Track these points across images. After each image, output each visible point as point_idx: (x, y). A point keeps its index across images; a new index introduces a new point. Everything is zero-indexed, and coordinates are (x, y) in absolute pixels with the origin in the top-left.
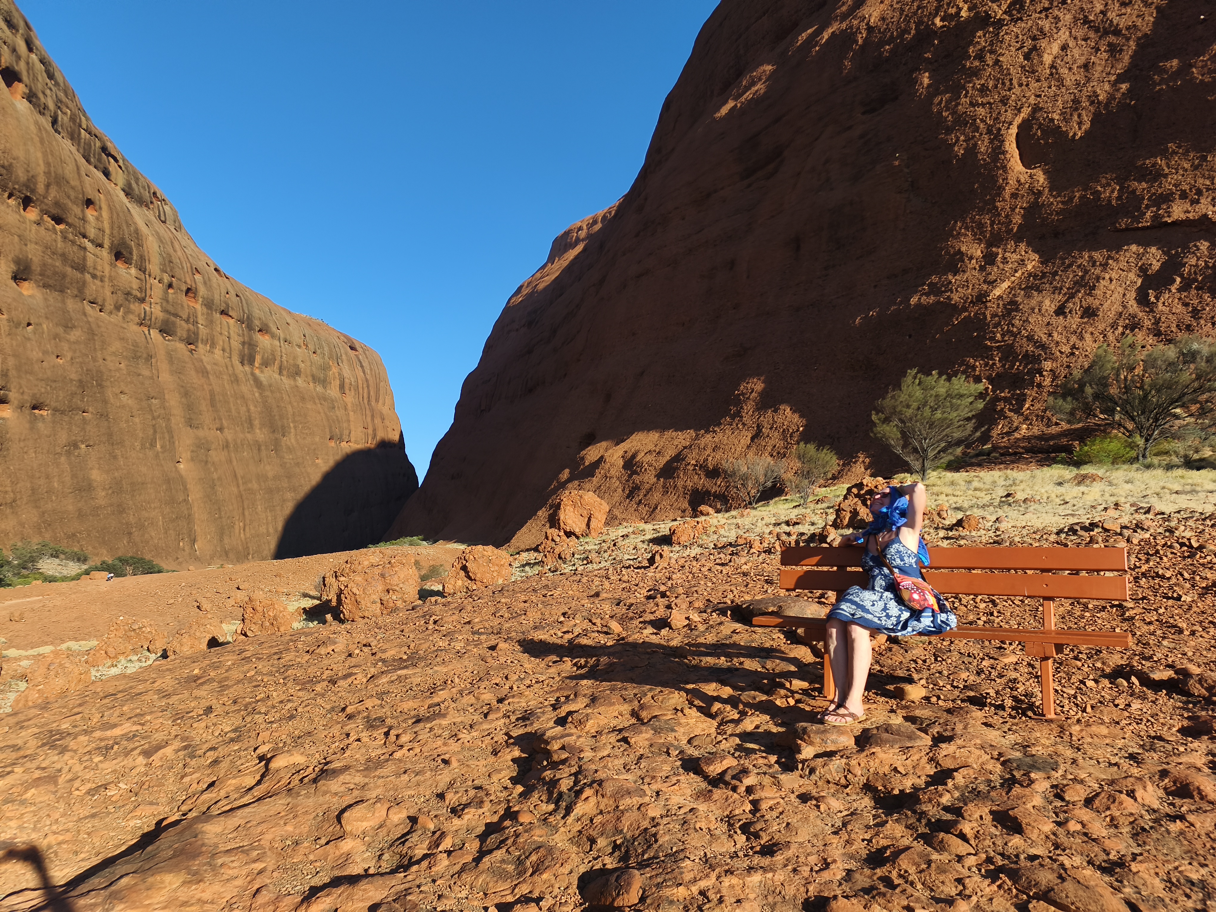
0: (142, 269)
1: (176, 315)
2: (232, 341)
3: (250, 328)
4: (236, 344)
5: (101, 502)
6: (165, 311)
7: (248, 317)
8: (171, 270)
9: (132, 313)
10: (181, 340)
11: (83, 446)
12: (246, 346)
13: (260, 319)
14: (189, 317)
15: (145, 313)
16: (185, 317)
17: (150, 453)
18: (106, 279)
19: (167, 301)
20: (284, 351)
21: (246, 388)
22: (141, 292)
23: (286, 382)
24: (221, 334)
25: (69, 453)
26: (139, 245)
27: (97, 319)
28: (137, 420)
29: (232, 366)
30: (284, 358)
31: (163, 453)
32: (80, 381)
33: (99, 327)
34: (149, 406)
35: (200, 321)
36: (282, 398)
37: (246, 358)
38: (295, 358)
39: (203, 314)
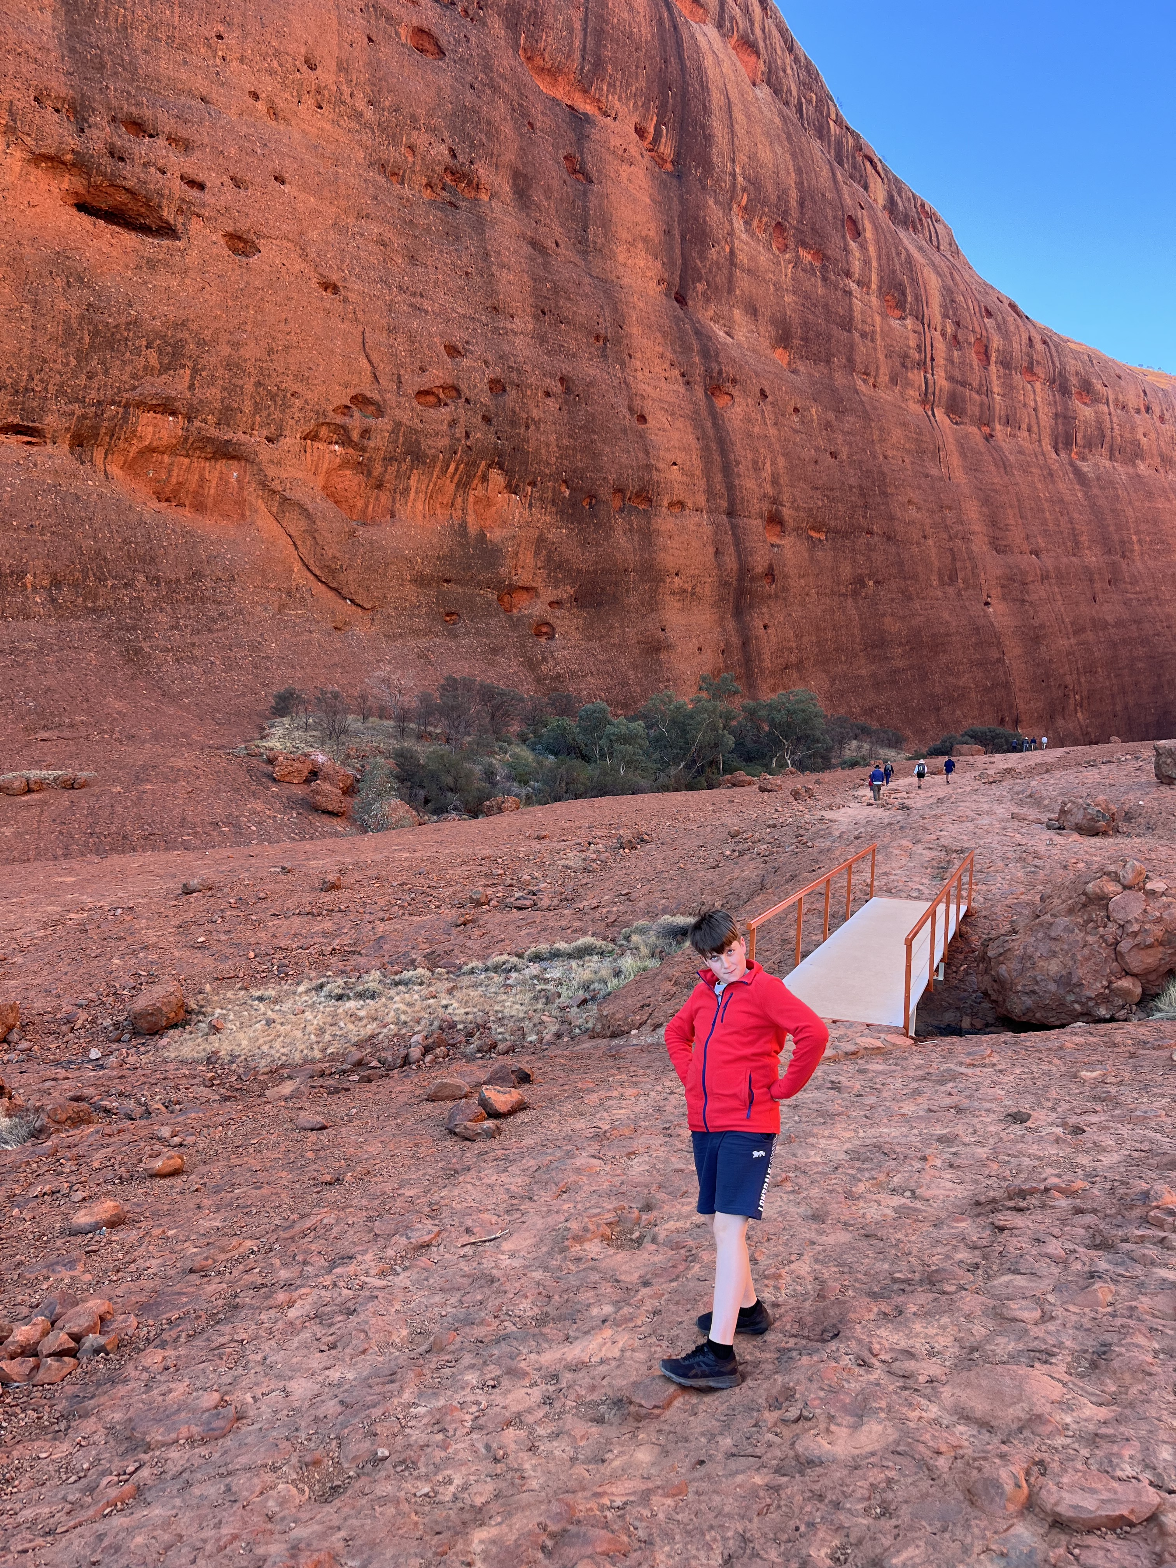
0: (919, 318)
1: (963, 384)
2: (1040, 414)
3: (1064, 390)
4: (1046, 419)
5: (901, 664)
6: (951, 378)
7: (1060, 373)
8: (955, 314)
9: (912, 386)
10: (973, 422)
11: (871, 583)
12: (1060, 421)
13: (1077, 374)
14: (981, 385)
15: (926, 383)
16: (975, 384)
17: (951, 590)
18: (878, 337)
19: (952, 362)
20: (1115, 419)
21: (1067, 487)
22: (920, 352)
23: (1122, 472)
24: (1025, 405)
25: (855, 593)
26: (914, 281)
27: (871, 398)
28: (930, 542)
29: (1043, 454)
30: (1117, 432)
31: (966, 589)
32: (861, 487)
33: (875, 409)
34: (944, 519)
35: (996, 389)
36: (1118, 496)
37: (1060, 440)
38: (1133, 429)
39: (999, 377)
